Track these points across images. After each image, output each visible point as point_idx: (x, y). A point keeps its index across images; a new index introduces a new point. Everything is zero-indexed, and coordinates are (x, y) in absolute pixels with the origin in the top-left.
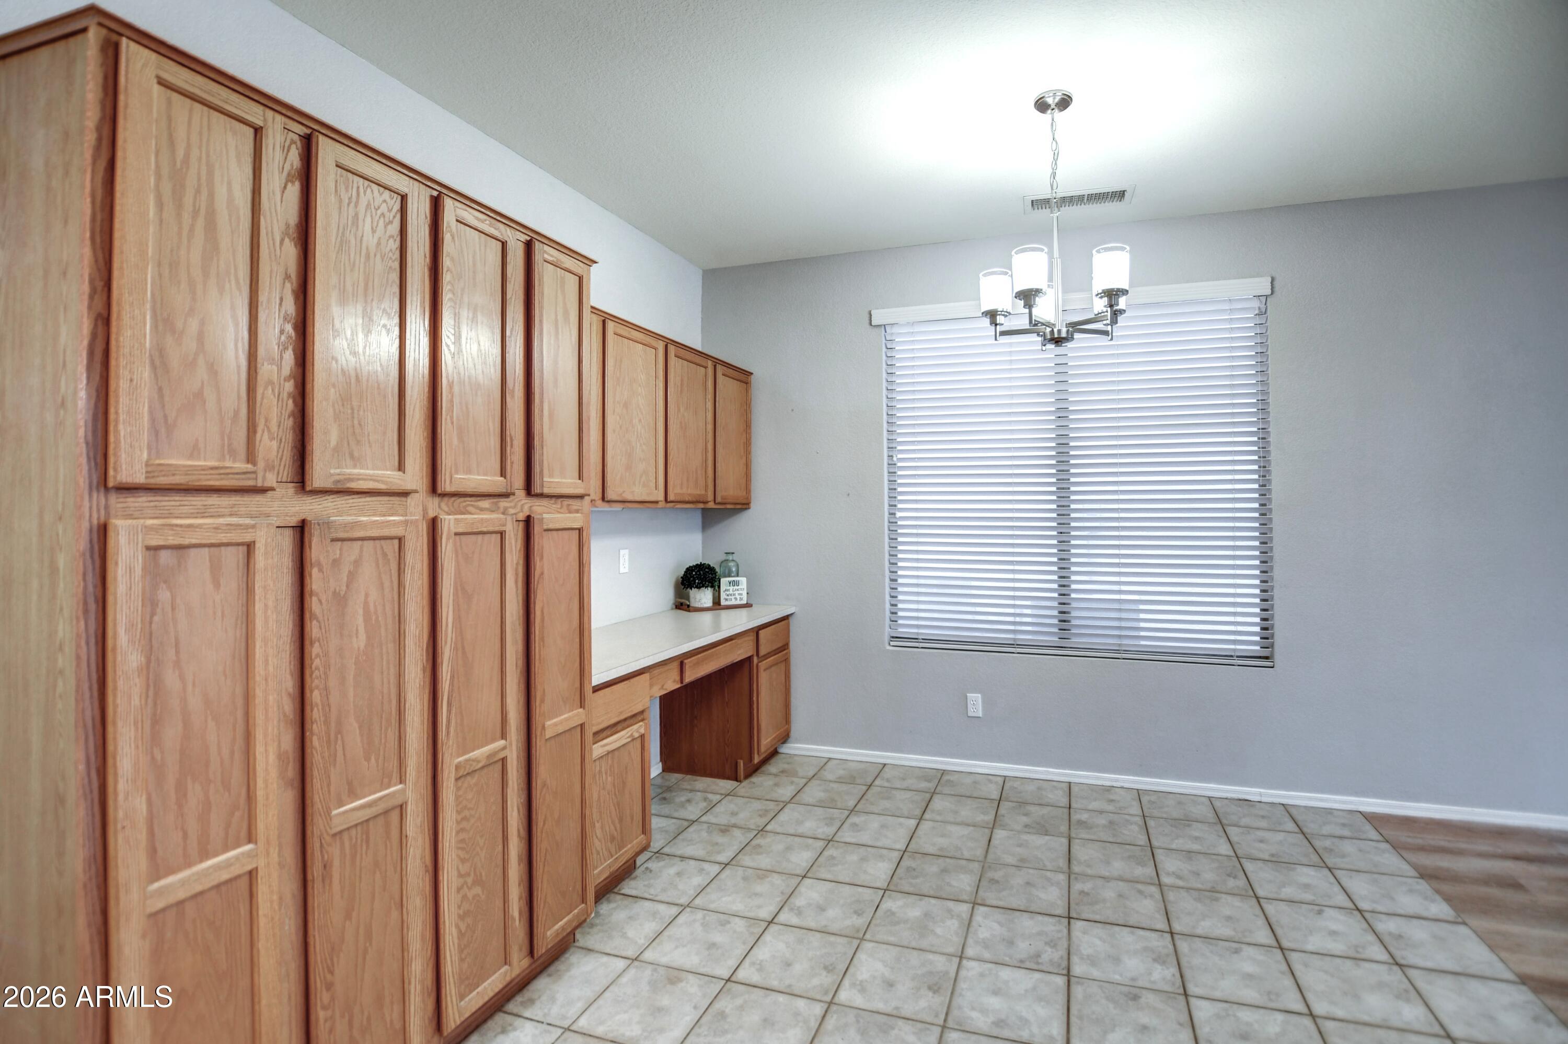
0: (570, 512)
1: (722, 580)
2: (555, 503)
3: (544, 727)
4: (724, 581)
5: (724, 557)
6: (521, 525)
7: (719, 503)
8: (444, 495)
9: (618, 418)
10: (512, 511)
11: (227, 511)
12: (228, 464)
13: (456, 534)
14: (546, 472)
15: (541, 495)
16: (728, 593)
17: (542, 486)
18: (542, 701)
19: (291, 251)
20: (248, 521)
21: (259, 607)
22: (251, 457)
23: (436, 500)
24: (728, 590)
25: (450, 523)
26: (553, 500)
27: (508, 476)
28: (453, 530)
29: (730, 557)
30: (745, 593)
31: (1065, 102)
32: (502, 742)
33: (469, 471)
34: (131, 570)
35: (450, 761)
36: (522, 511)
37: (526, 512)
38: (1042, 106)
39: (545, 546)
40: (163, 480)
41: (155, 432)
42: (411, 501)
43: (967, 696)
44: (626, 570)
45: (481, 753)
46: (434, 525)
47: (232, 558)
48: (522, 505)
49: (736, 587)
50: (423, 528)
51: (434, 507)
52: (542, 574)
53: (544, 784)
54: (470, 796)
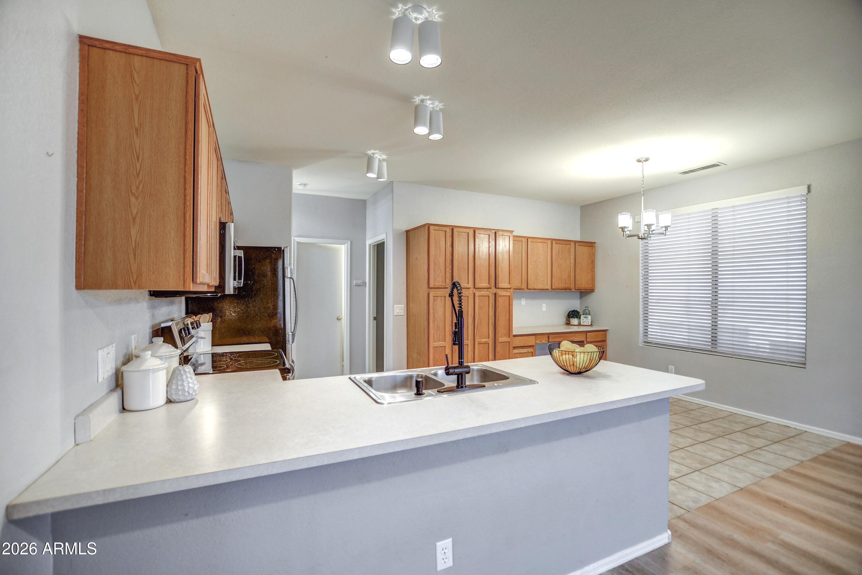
0: (507, 292)
1: (581, 316)
2: (503, 290)
3: (498, 339)
4: (582, 317)
5: (585, 308)
6: (494, 295)
7: (577, 290)
8: (476, 288)
9: (532, 266)
10: (491, 292)
11: (442, 291)
12: (442, 284)
13: (479, 296)
14: (500, 283)
15: (498, 288)
16: (584, 321)
17: (499, 286)
18: (498, 333)
19: (450, 248)
20: (445, 293)
21: (446, 306)
22: (445, 283)
23: (475, 289)
24: (584, 320)
25: (477, 294)
26: (502, 289)
27: (490, 284)
28: (478, 295)
29: (587, 309)
30: (590, 321)
31: (647, 160)
32: (488, 340)
33: (481, 284)
34: (432, 299)
35: (477, 340)
36: (494, 291)
37: (495, 292)
38: (639, 161)
39: (500, 300)
40: (435, 287)
41: (434, 280)
42: (470, 290)
43: (668, 367)
44: (545, 310)
45: (484, 340)
46: (474, 294)
47: (443, 298)
48: (494, 290)
49: (587, 319)
50: (472, 295)
51: (474, 290)
52: (498, 305)
53: (498, 352)
54: (481, 348)
